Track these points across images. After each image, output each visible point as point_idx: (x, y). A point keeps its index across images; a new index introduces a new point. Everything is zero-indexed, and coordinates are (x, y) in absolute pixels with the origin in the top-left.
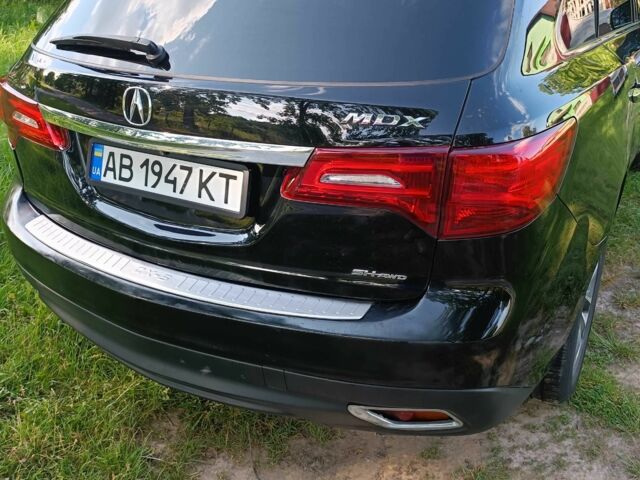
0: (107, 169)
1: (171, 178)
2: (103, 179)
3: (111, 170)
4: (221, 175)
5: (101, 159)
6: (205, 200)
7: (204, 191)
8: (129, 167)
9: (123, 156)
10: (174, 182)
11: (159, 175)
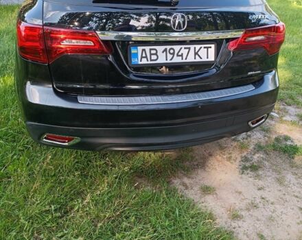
0: (142, 57)
1: (180, 54)
2: (140, 63)
3: (144, 57)
4: (205, 48)
5: (137, 54)
6: (198, 59)
7: (197, 56)
8: (156, 54)
9: (151, 50)
10: (182, 55)
11: (173, 54)
